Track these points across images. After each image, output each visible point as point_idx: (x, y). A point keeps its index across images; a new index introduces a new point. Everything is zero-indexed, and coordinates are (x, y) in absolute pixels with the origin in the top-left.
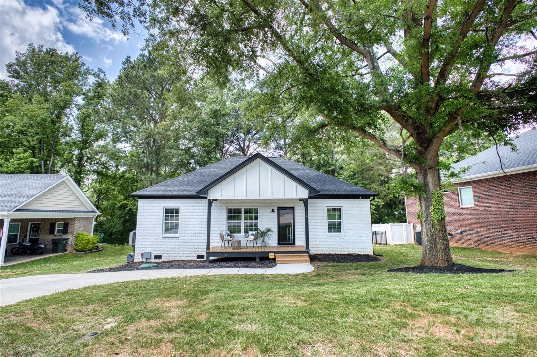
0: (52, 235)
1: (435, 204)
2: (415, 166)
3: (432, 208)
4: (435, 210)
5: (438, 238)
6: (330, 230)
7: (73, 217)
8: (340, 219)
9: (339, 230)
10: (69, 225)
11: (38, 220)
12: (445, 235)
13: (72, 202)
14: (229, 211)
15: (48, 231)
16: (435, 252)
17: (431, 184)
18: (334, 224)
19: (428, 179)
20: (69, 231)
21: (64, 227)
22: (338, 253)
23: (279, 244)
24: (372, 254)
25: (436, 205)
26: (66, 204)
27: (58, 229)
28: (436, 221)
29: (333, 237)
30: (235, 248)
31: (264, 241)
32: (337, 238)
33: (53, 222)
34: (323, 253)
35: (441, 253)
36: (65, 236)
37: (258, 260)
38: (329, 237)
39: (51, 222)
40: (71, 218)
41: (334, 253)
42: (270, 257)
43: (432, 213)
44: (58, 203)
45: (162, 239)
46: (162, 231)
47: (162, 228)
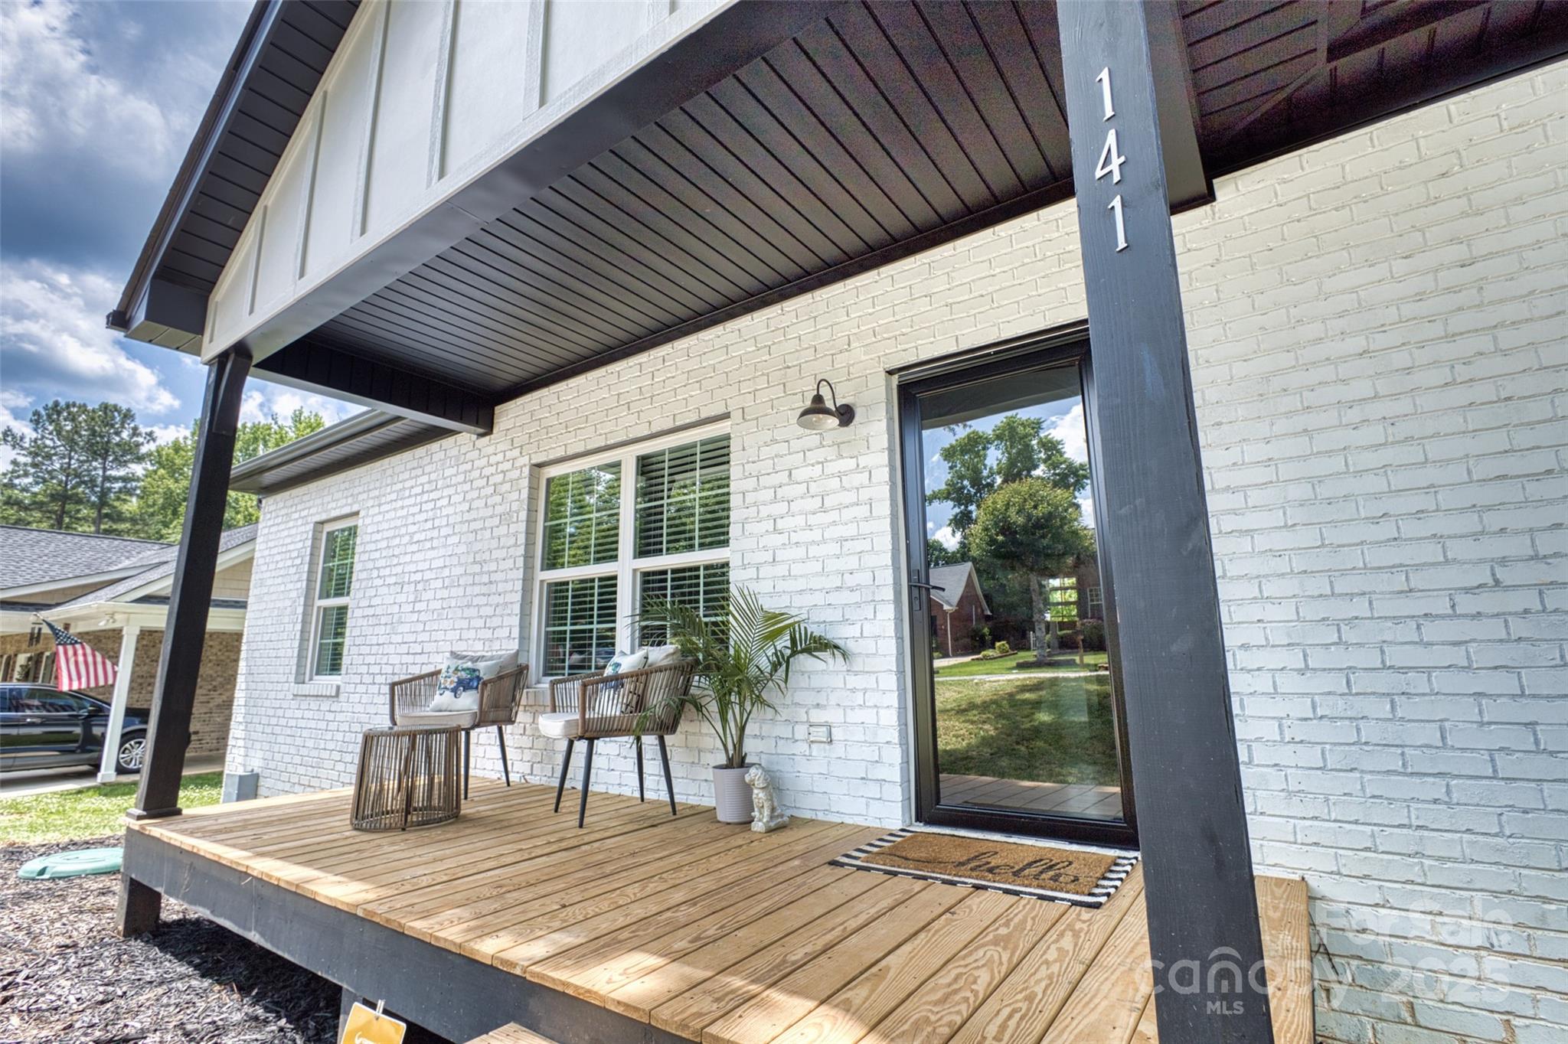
23: (923, 806)
31: (737, 761)
45: (294, 704)
46: (301, 657)
47: (303, 640)
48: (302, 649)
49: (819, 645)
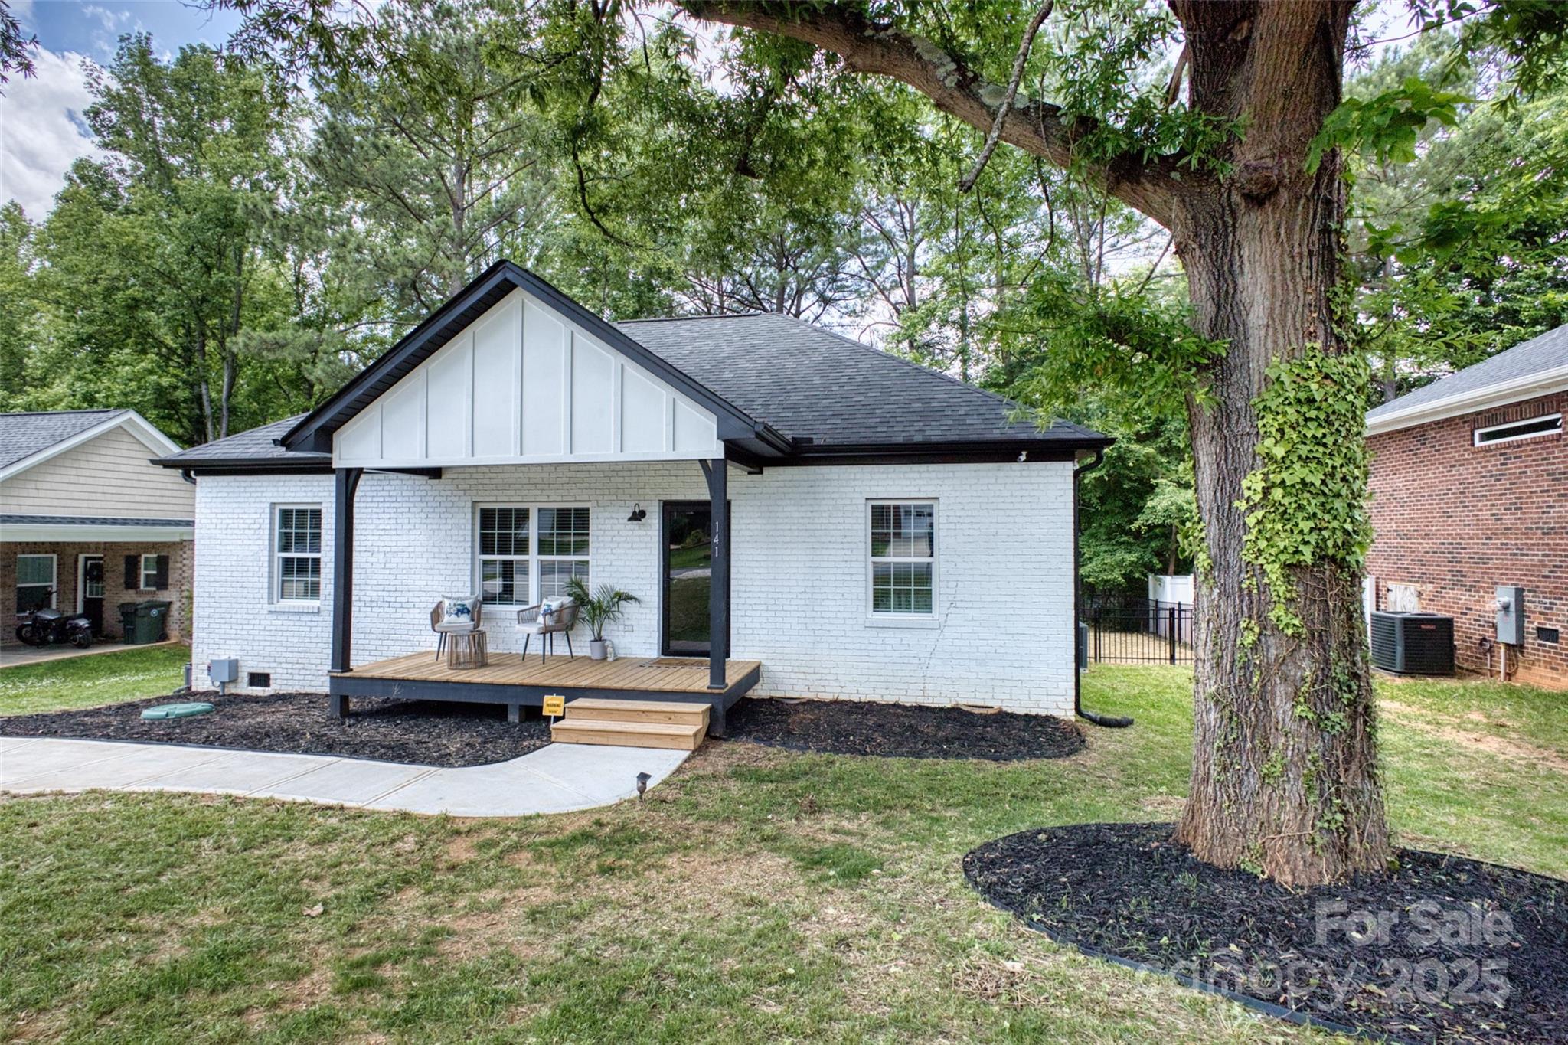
0: (132, 592)
1: (1279, 452)
2: (1157, 196)
3: (1253, 483)
4: (1277, 494)
5: (1281, 690)
6: (880, 601)
7: (177, 539)
8: (931, 555)
9: (924, 602)
10: (171, 565)
11: (97, 546)
12: (1339, 671)
13: (167, 493)
14: (487, 518)
15: (122, 580)
16: (1253, 782)
17: (1257, 316)
18: (902, 575)
19: (1245, 281)
20: (170, 581)
21: (158, 569)
22: (908, 701)
23: (666, 650)
24: (1071, 715)
25: (1284, 464)
26: (144, 499)
27: (147, 576)
28: (1274, 571)
29: (891, 633)
30: (456, 663)
31: (599, 639)
32: (908, 637)
33: (132, 553)
34: (843, 697)
35: (1295, 790)
36: (164, 596)
37: (513, 717)
38: (874, 632)
39: (127, 553)
40: (174, 543)
41: (891, 700)
42: (545, 712)
43: (1251, 520)
44: (108, 497)
45: (269, 616)
46: (270, 588)
47: (271, 577)
48: (270, 583)
49: (629, 598)
